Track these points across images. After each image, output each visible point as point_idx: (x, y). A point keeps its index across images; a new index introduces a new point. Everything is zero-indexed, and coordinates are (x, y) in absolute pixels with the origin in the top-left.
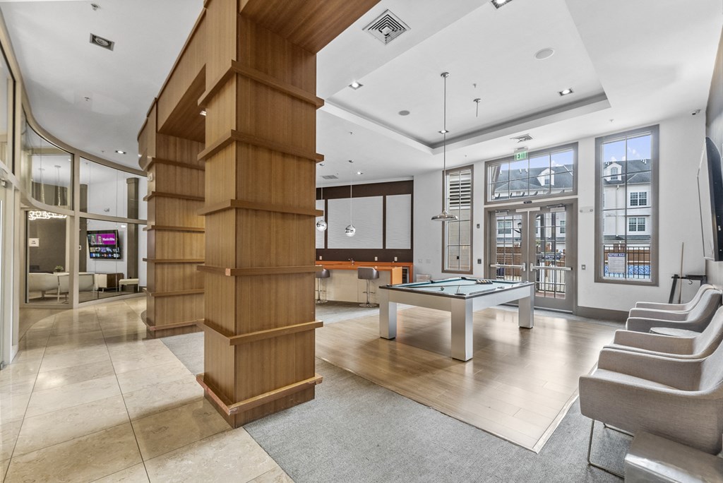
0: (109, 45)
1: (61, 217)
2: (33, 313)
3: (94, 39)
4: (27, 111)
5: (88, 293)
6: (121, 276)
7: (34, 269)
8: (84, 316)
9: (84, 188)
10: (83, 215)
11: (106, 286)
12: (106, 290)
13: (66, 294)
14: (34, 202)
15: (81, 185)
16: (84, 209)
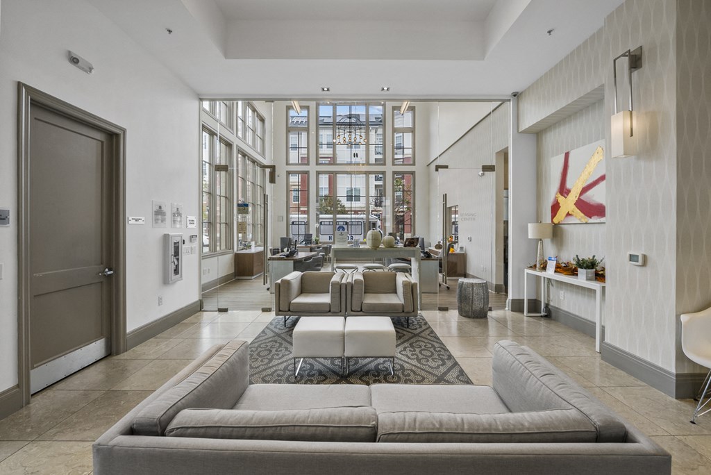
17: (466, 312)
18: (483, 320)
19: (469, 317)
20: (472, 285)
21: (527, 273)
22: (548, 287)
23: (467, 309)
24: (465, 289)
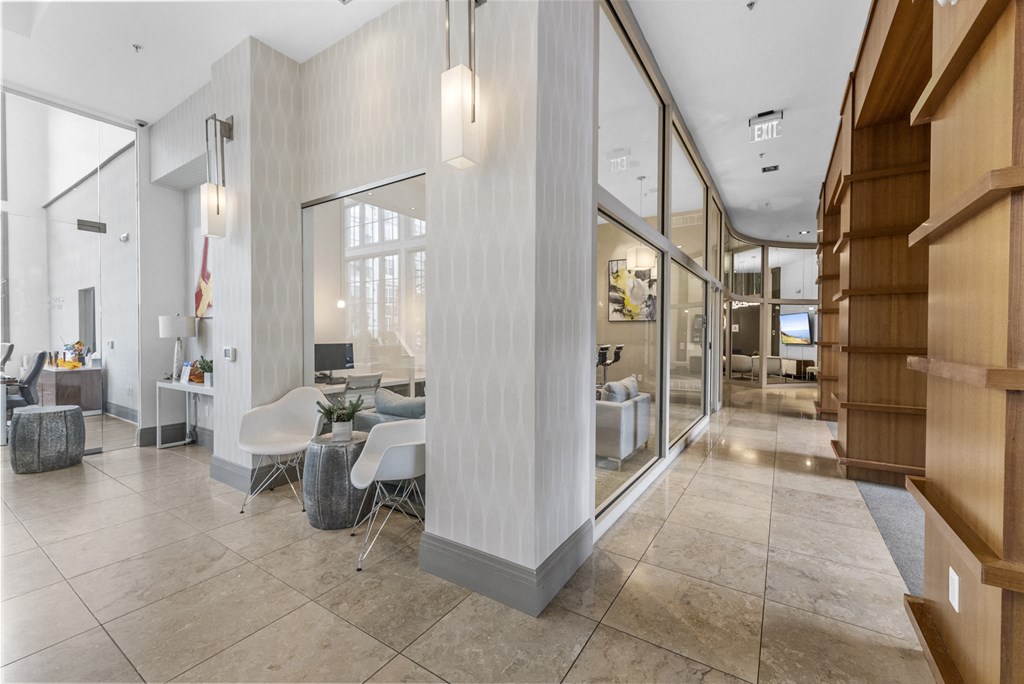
0: (776, 168)
1: (756, 304)
2: (734, 387)
3: (764, 170)
4: (729, 226)
5: (775, 375)
6: (810, 363)
7: (737, 352)
8: (770, 396)
9: (776, 272)
10: (776, 301)
11: (795, 373)
12: (795, 377)
13: (758, 376)
14: (733, 295)
15: (773, 270)
16: (776, 294)
17: (25, 465)
18: (74, 469)
19: (34, 472)
20: (40, 417)
21: (160, 388)
22: (196, 403)
23: (28, 459)
24: (23, 427)
